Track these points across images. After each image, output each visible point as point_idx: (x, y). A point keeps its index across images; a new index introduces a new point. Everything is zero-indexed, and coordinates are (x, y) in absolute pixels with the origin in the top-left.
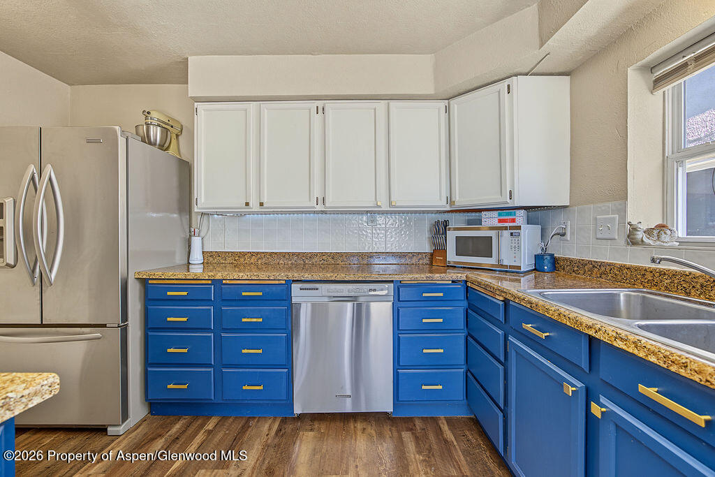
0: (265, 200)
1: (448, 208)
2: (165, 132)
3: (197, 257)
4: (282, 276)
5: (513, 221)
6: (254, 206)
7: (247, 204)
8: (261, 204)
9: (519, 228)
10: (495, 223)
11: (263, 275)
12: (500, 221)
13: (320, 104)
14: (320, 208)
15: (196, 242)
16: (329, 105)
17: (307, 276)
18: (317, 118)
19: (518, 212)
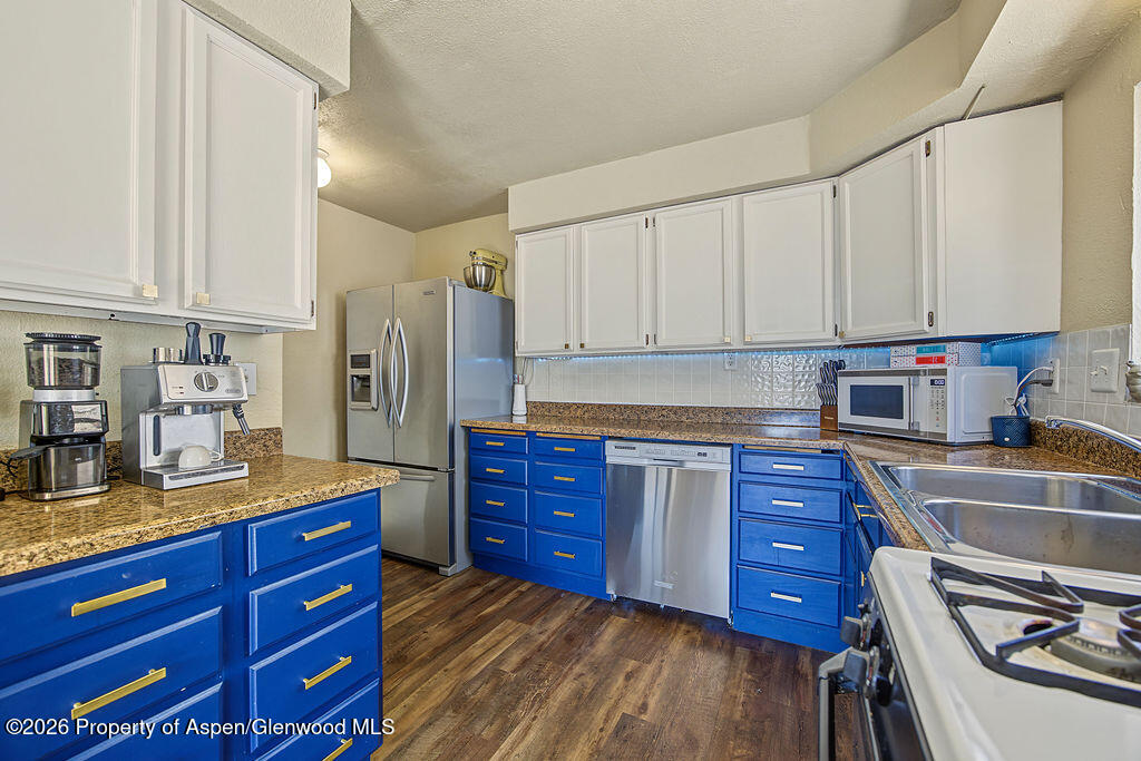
0: (586, 341)
1: (838, 342)
2: (490, 268)
3: (520, 408)
4: (595, 431)
5: (941, 360)
6: (576, 350)
7: (567, 346)
8: (582, 346)
9: (944, 372)
10: (911, 364)
11: (577, 429)
12: (919, 361)
13: (649, 214)
14: (651, 348)
15: (519, 389)
16: (661, 214)
17: (624, 432)
18: (646, 234)
19: (949, 346)
